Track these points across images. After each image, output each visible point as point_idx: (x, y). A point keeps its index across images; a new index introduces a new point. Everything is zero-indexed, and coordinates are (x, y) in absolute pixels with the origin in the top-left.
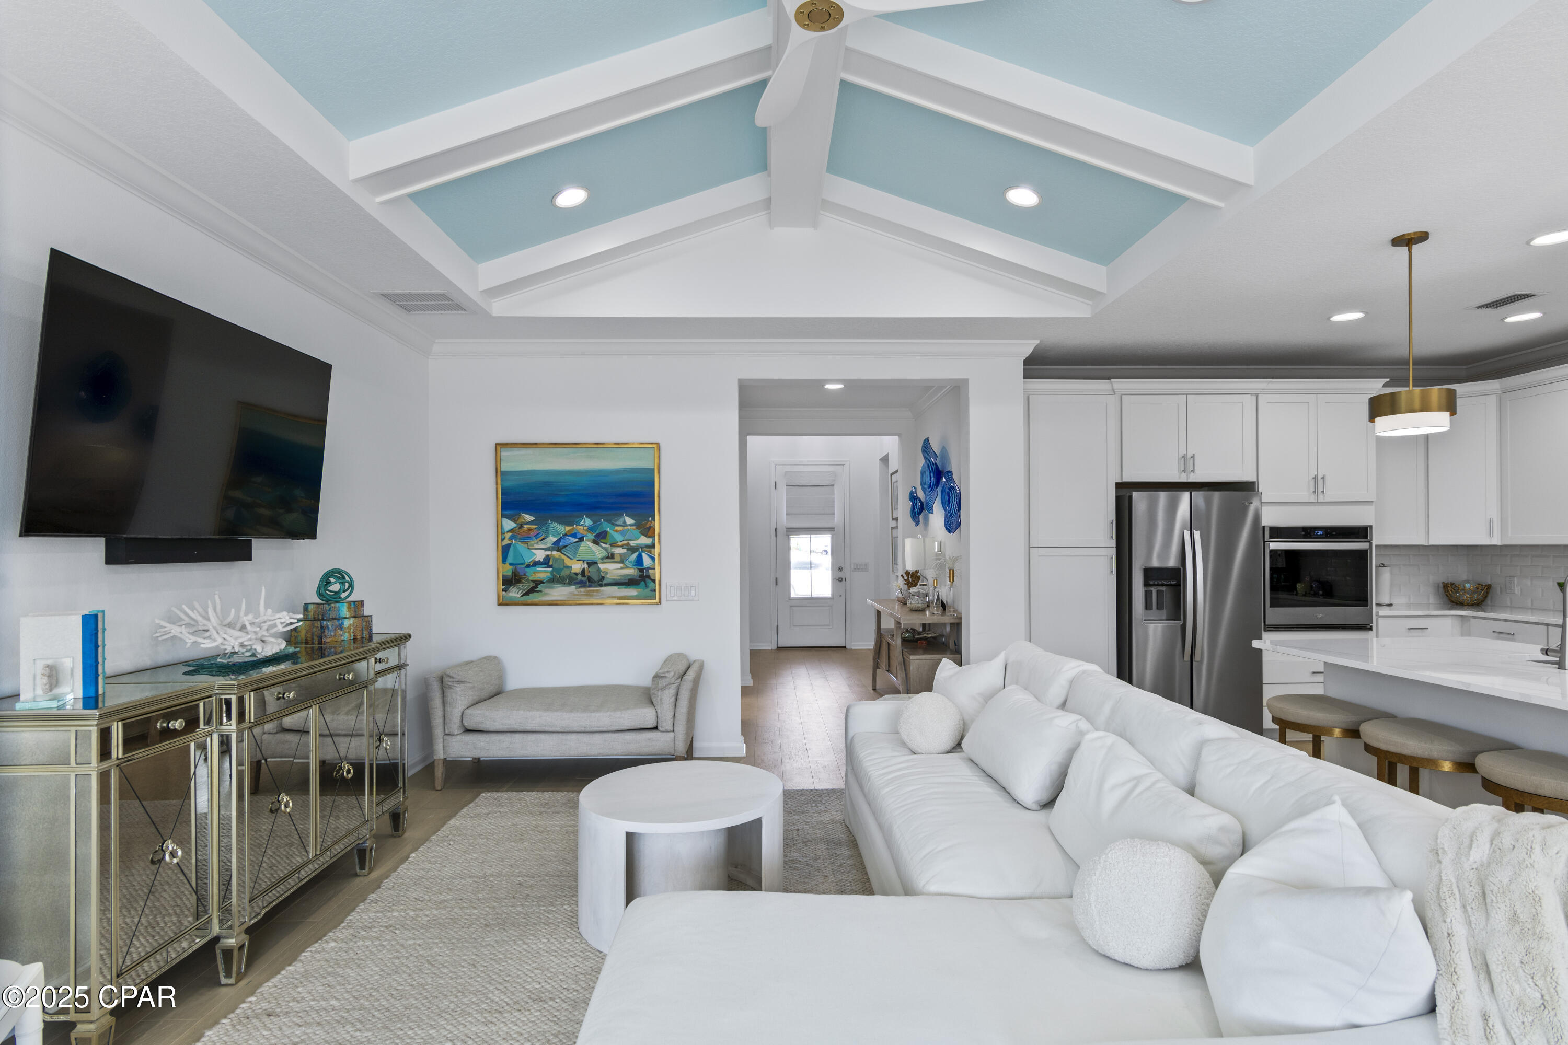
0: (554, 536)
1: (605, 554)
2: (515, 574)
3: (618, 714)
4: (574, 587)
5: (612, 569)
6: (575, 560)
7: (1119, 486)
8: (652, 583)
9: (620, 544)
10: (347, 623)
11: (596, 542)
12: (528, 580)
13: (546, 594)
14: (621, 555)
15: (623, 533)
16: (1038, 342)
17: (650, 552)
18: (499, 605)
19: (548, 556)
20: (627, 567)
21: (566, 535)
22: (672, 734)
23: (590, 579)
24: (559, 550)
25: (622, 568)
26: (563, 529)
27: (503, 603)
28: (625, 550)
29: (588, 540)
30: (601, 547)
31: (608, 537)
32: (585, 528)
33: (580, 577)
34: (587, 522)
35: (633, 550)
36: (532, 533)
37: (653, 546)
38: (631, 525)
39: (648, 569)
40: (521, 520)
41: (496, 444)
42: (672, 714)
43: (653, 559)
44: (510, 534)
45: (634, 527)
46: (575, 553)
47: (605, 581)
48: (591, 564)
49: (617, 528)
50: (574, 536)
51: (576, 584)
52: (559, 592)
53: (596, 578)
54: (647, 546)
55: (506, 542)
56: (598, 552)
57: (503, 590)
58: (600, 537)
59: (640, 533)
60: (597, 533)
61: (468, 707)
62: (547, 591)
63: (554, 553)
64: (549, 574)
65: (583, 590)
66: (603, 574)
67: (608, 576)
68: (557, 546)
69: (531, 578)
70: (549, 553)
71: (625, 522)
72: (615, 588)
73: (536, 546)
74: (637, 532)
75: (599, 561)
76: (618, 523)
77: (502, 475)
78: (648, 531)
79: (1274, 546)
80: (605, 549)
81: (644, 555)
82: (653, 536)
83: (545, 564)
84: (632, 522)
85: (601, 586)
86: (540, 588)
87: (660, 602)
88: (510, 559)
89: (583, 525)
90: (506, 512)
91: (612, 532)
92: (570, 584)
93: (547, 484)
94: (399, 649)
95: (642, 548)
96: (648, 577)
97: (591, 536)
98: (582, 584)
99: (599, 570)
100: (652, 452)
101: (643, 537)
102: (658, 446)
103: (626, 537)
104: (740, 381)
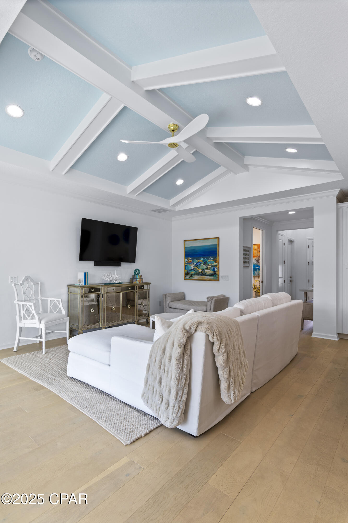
0: (195, 263)
1: (206, 267)
2: (187, 272)
3: (198, 307)
4: (199, 276)
5: (208, 271)
6: (199, 269)
8: (217, 275)
9: (209, 265)
10: (138, 279)
11: (204, 264)
12: (190, 274)
14: (210, 267)
16: (339, 189)
17: (216, 267)
18: (184, 280)
20: (211, 271)
21: (198, 263)
24: (196, 267)
25: (210, 271)
26: (198, 261)
27: (185, 279)
29: (202, 264)
31: (207, 263)
32: (202, 261)
33: (201, 273)
34: (202, 259)
35: (212, 266)
36: (191, 262)
37: (217, 265)
38: (212, 260)
39: (216, 271)
40: (189, 259)
41: (184, 241)
42: (210, 309)
43: (217, 269)
44: (186, 262)
46: (200, 267)
47: (206, 275)
48: (203, 270)
49: (209, 261)
50: (199, 263)
51: (200, 275)
52: (196, 277)
53: (204, 274)
54: (216, 265)
55: (186, 264)
56: (204, 267)
57: (185, 276)
58: (205, 263)
61: (170, 302)
62: (194, 277)
63: (195, 267)
65: (201, 276)
67: (207, 273)
68: (196, 266)
69: (191, 273)
70: (194, 267)
72: (208, 276)
73: (192, 265)
74: (213, 262)
75: (205, 269)
76: (209, 259)
77: (185, 248)
78: (216, 261)
81: (215, 268)
82: (217, 263)
83: (193, 270)
84: (212, 259)
85: (205, 276)
86: (192, 276)
87: (219, 280)
88: (186, 269)
90: (186, 257)
92: (198, 275)
93: (194, 250)
94: (148, 286)
95: (214, 266)
96: (216, 273)
97: (203, 263)
98: (201, 275)
99: (205, 271)
100: (217, 240)
101: (215, 263)
102: (219, 238)
103: (211, 263)
104: (240, 218)
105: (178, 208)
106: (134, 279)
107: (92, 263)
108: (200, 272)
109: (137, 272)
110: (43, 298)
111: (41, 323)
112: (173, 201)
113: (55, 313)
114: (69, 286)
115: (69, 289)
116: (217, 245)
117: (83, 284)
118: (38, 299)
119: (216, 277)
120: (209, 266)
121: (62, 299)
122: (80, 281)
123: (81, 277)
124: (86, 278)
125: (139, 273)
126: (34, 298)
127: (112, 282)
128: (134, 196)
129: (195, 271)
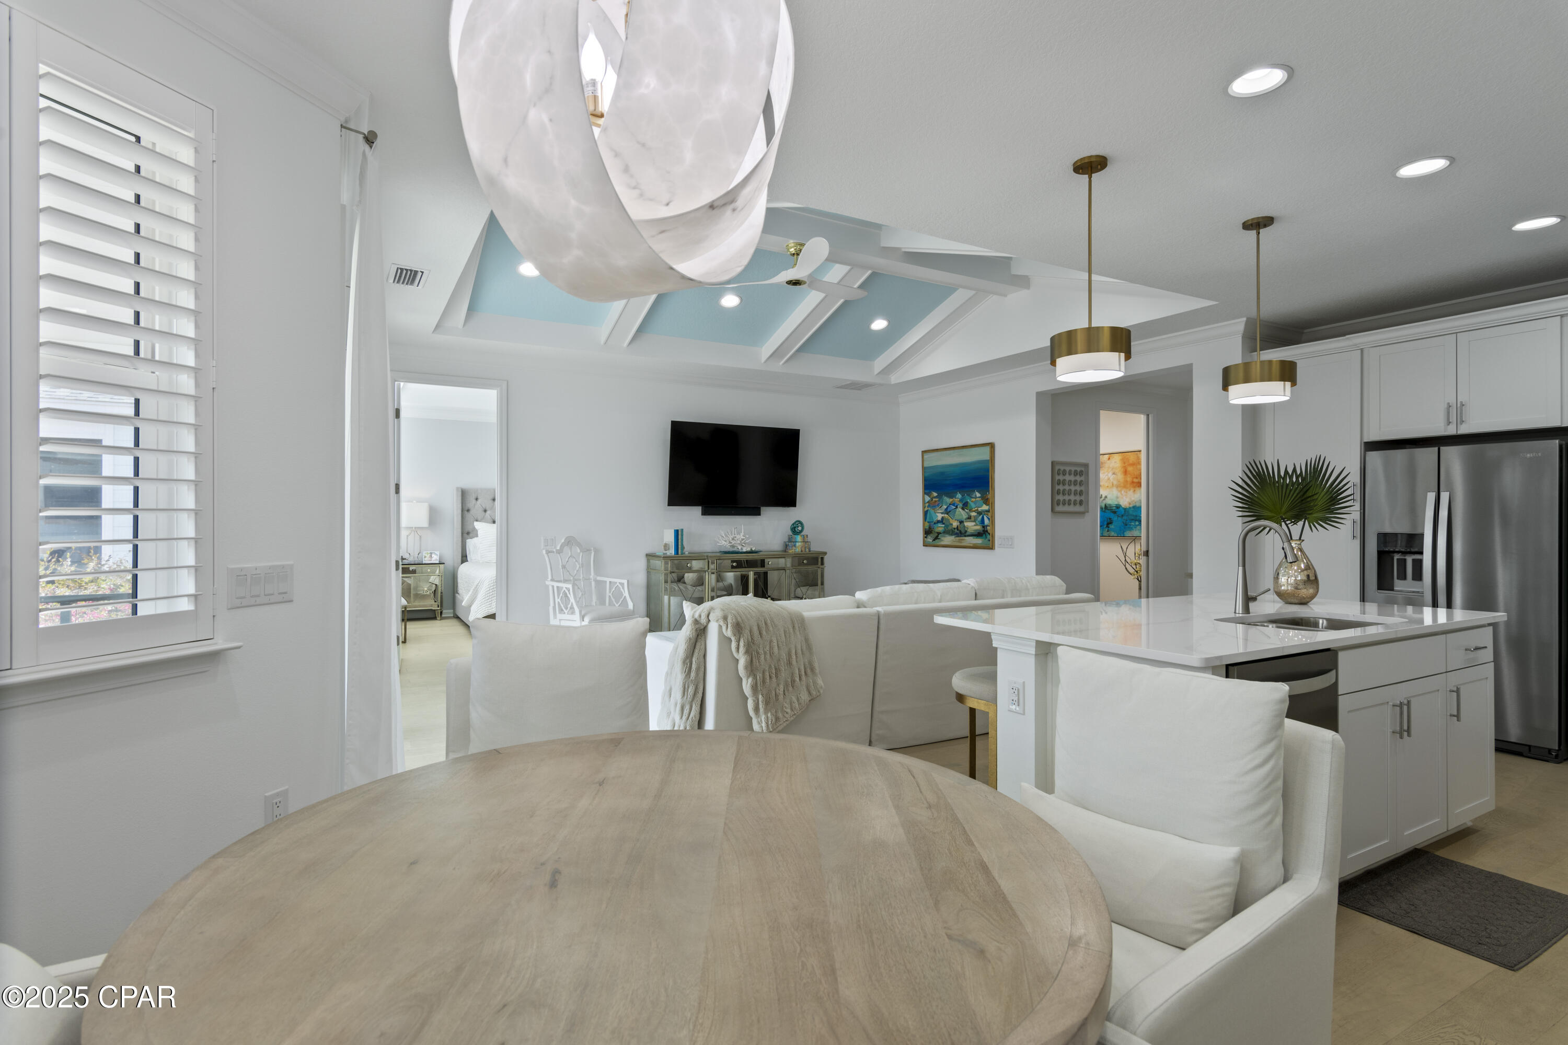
0: (946, 505)
1: (967, 516)
2: (930, 528)
4: (954, 537)
5: (971, 526)
6: (954, 520)
7: (1366, 444)
8: (989, 536)
9: (974, 509)
10: (798, 544)
11: (963, 509)
13: (942, 540)
14: (974, 517)
15: (975, 503)
17: (988, 515)
18: (924, 546)
19: (943, 517)
20: (977, 525)
21: (950, 504)
23: (961, 532)
24: (947, 514)
25: (975, 525)
26: (949, 500)
27: (925, 545)
28: (976, 514)
29: (960, 508)
30: (966, 511)
31: (969, 506)
32: (959, 500)
33: (956, 530)
34: (959, 496)
35: (980, 513)
36: (937, 503)
38: (979, 497)
39: (987, 526)
40: (932, 496)
41: (922, 451)
43: (989, 519)
44: (927, 504)
45: (980, 499)
46: (954, 516)
47: (967, 534)
48: (961, 522)
49: (972, 500)
50: (953, 505)
51: (955, 535)
52: (948, 539)
53: (963, 532)
54: (988, 511)
55: (926, 509)
56: (964, 515)
57: (926, 537)
58: (965, 505)
59: (983, 502)
60: (963, 503)
62: (943, 538)
63: (946, 515)
64: (943, 529)
65: (958, 539)
66: (966, 529)
67: (968, 530)
68: (947, 512)
69: (936, 531)
70: (943, 515)
71: (976, 496)
72: (971, 538)
73: (938, 511)
74: (981, 502)
75: (965, 520)
76: (973, 496)
77: (924, 469)
78: (986, 501)
80: (967, 513)
81: (985, 517)
82: (988, 505)
83: (941, 522)
84: (980, 495)
85: (965, 536)
86: (940, 537)
87: (994, 548)
88: (928, 520)
89: (958, 498)
90: (926, 491)
91: (970, 502)
92: (952, 535)
93: (942, 473)
94: (819, 558)
95: (984, 512)
96: (987, 531)
97: (961, 505)
98: (957, 535)
99: (964, 526)
100: (988, 449)
101: (984, 505)
102: (992, 446)
103: (977, 506)
104: (1039, 394)
105: (895, 378)
106: (790, 543)
107: (697, 510)
108: (956, 527)
109: (796, 528)
110: (599, 578)
111: (583, 621)
112: (880, 363)
113: (617, 605)
114: (650, 556)
115: (648, 561)
116: (989, 460)
117: (673, 553)
118: (589, 579)
119: (987, 540)
120: (973, 514)
121: (628, 581)
122: (666, 547)
123: (669, 538)
124: (680, 541)
125: (803, 528)
126: (581, 578)
127: (735, 549)
128: (779, 366)
129: (943, 524)
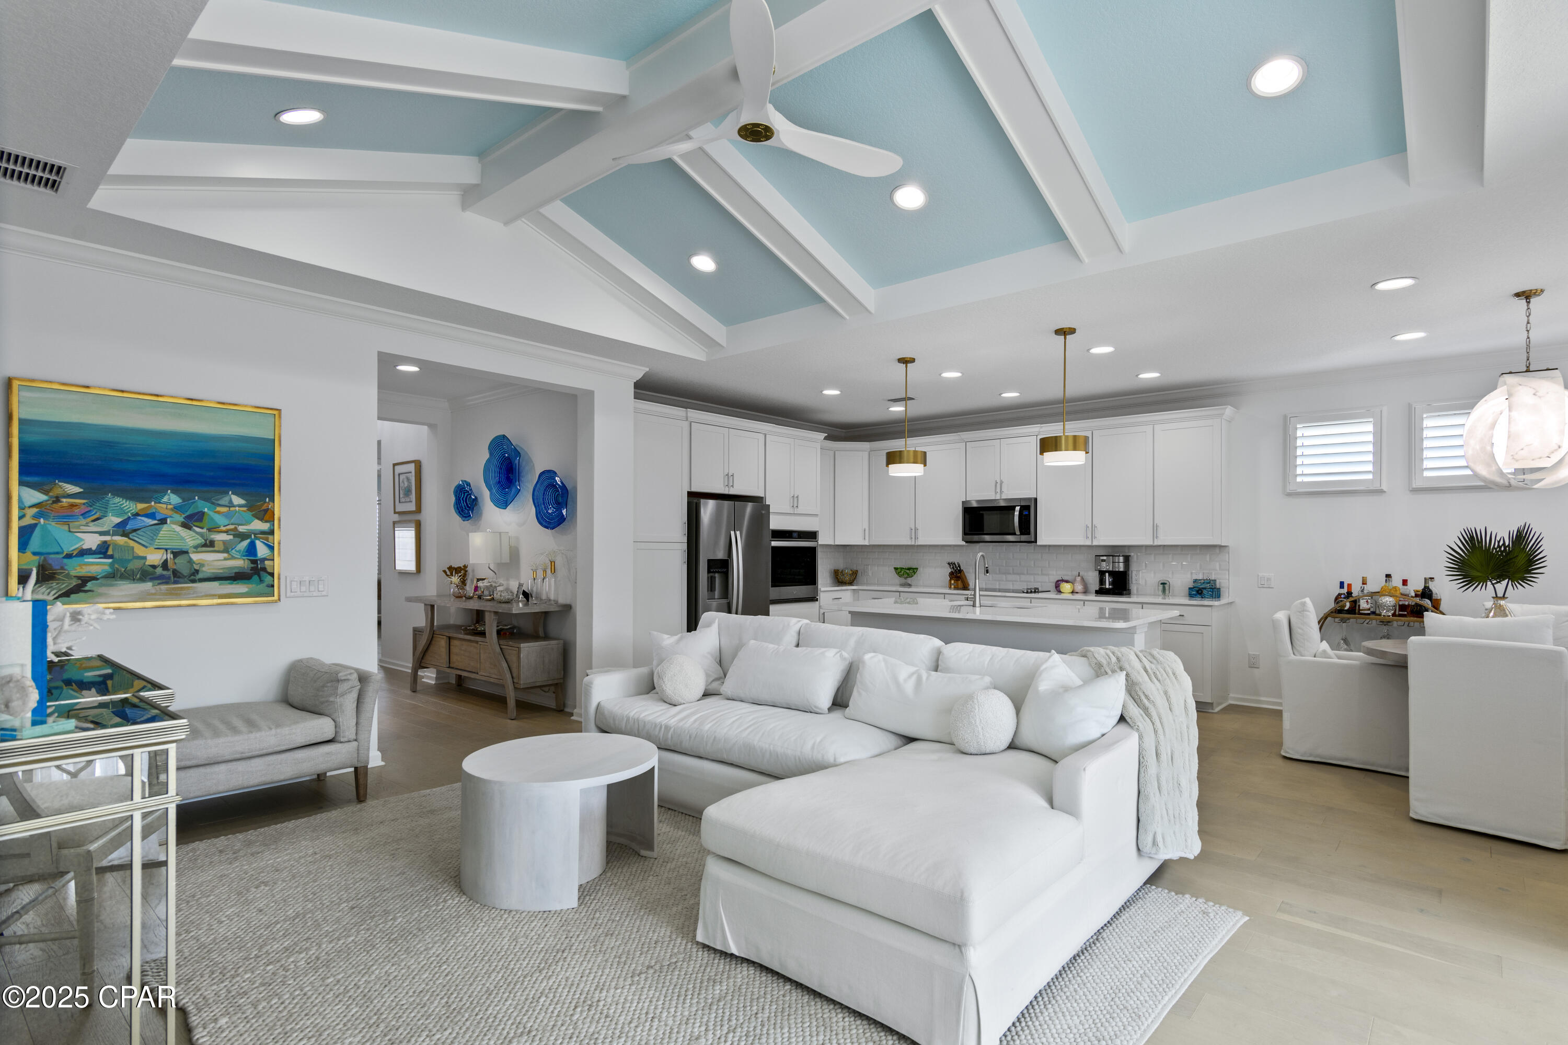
0: (118, 516)
1: (200, 541)
2: (42, 567)
6: (152, 548)
7: (691, 495)
8: (269, 578)
9: (224, 529)
11: (185, 526)
14: (224, 542)
15: (227, 515)
16: (647, 369)
19: (105, 542)
20: (233, 558)
21: (137, 514)
22: (355, 743)
23: (176, 573)
24: (125, 535)
25: (225, 559)
26: (132, 506)
28: (231, 537)
29: (172, 523)
30: (197, 533)
31: (205, 520)
32: (170, 507)
33: (159, 571)
34: (173, 499)
35: (243, 536)
36: (76, 511)
37: (272, 532)
38: (240, 506)
39: (264, 560)
40: (57, 491)
42: (355, 721)
43: (272, 547)
45: (245, 509)
46: (153, 539)
49: (218, 509)
50: (152, 516)
51: (152, 579)
53: (185, 571)
54: (263, 533)
56: (190, 538)
58: (192, 520)
59: (253, 516)
60: (188, 513)
63: (117, 538)
65: (164, 587)
66: (196, 567)
68: (122, 529)
70: (107, 538)
71: (231, 502)
72: (216, 584)
74: (249, 515)
76: (220, 502)
78: (266, 515)
79: (774, 544)
80: (202, 535)
81: (258, 543)
82: (272, 520)
83: (100, 553)
84: (242, 502)
85: (193, 581)
87: (279, 600)
88: (35, 546)
89: (165, 503)
91: (211, 513)
95: (255, 534)
96: (264, 569)
97: (180, 518)
98: (163, 580)
99: (190, 561)
101: (256, 521)
103: (232, 521)
129: (111, 557)
